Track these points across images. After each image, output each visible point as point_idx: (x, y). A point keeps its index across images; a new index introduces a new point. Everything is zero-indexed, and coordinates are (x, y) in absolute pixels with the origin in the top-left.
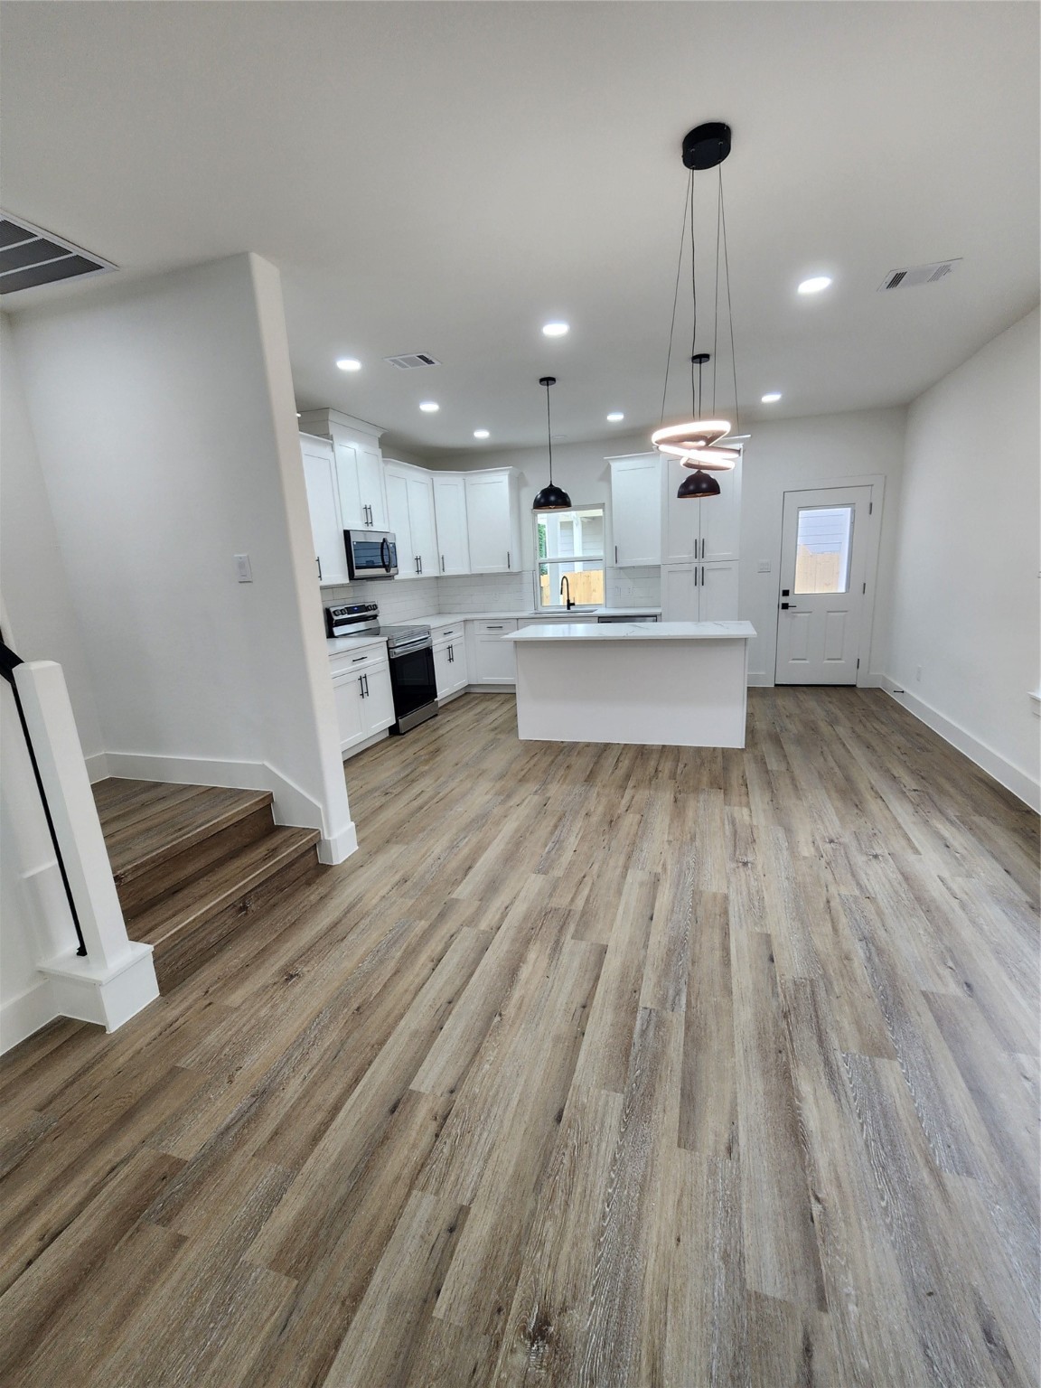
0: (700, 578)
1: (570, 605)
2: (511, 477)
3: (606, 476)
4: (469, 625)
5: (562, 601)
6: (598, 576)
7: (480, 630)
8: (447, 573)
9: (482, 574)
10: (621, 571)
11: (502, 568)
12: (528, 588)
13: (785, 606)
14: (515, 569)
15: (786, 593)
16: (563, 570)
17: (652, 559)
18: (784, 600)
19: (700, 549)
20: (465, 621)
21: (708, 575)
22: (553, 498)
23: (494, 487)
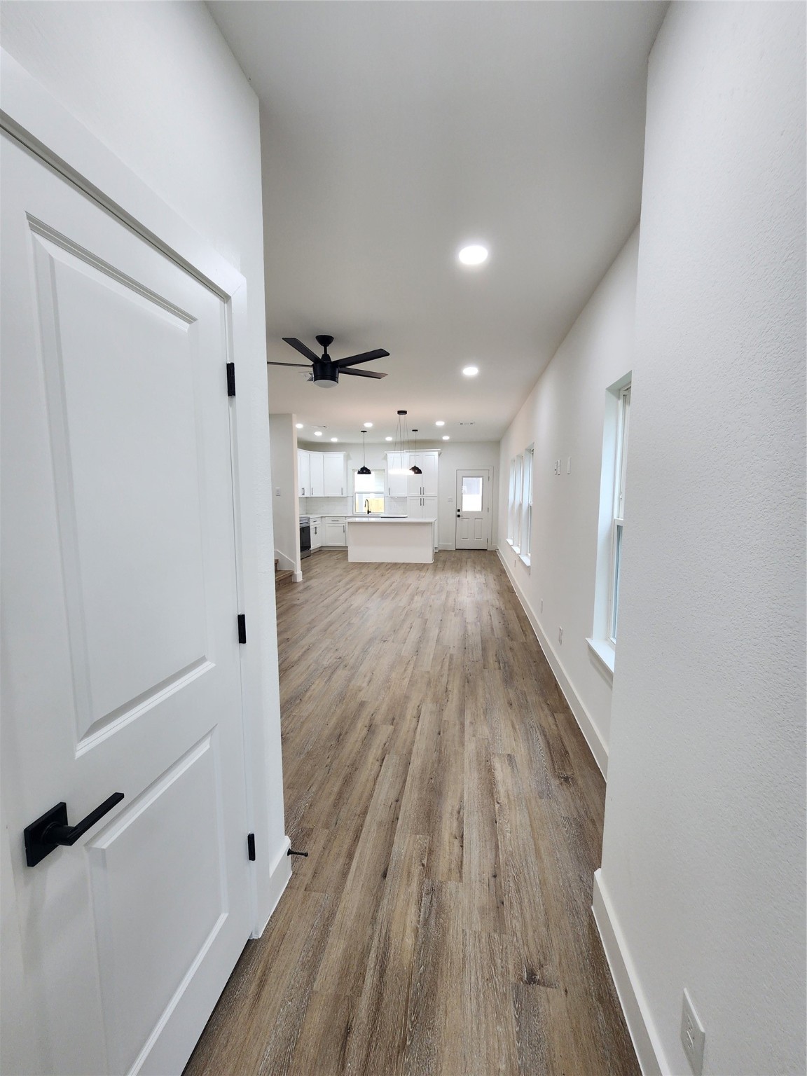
0: (422, 503)
1: (368, 512)
2: (344, 456)
3: (386, 458)
4: (323, 519)
5: (365, 510)
6: (381, 500)
7: (328, 521)
8: (313, 496)
9: (328, 497)
10: (391, 499)
11: (339, 495)
12: (350, 503)
13: (459, 516)
14: (344, 495)
15: (459, 511)
16: (365, 497)
17: (404, 494)
18: (458, 513)
19: (422, 491)
20: (322, 517)
21: (426, 502)
22: (365, 471)
23: (336, 460)
